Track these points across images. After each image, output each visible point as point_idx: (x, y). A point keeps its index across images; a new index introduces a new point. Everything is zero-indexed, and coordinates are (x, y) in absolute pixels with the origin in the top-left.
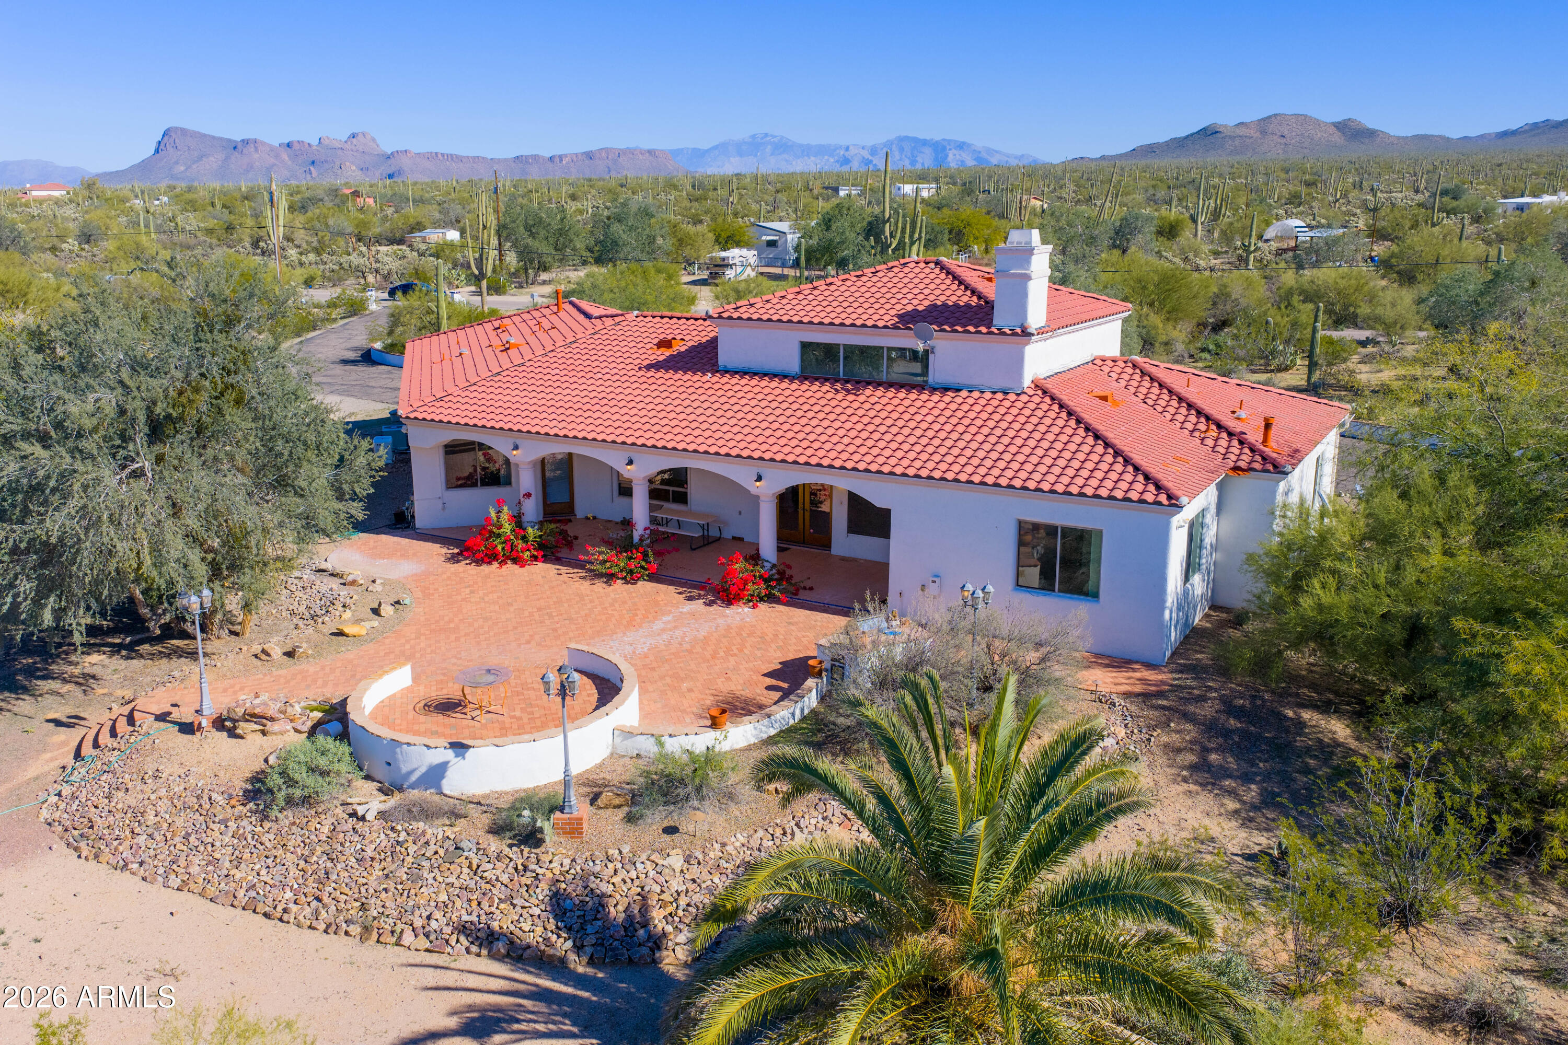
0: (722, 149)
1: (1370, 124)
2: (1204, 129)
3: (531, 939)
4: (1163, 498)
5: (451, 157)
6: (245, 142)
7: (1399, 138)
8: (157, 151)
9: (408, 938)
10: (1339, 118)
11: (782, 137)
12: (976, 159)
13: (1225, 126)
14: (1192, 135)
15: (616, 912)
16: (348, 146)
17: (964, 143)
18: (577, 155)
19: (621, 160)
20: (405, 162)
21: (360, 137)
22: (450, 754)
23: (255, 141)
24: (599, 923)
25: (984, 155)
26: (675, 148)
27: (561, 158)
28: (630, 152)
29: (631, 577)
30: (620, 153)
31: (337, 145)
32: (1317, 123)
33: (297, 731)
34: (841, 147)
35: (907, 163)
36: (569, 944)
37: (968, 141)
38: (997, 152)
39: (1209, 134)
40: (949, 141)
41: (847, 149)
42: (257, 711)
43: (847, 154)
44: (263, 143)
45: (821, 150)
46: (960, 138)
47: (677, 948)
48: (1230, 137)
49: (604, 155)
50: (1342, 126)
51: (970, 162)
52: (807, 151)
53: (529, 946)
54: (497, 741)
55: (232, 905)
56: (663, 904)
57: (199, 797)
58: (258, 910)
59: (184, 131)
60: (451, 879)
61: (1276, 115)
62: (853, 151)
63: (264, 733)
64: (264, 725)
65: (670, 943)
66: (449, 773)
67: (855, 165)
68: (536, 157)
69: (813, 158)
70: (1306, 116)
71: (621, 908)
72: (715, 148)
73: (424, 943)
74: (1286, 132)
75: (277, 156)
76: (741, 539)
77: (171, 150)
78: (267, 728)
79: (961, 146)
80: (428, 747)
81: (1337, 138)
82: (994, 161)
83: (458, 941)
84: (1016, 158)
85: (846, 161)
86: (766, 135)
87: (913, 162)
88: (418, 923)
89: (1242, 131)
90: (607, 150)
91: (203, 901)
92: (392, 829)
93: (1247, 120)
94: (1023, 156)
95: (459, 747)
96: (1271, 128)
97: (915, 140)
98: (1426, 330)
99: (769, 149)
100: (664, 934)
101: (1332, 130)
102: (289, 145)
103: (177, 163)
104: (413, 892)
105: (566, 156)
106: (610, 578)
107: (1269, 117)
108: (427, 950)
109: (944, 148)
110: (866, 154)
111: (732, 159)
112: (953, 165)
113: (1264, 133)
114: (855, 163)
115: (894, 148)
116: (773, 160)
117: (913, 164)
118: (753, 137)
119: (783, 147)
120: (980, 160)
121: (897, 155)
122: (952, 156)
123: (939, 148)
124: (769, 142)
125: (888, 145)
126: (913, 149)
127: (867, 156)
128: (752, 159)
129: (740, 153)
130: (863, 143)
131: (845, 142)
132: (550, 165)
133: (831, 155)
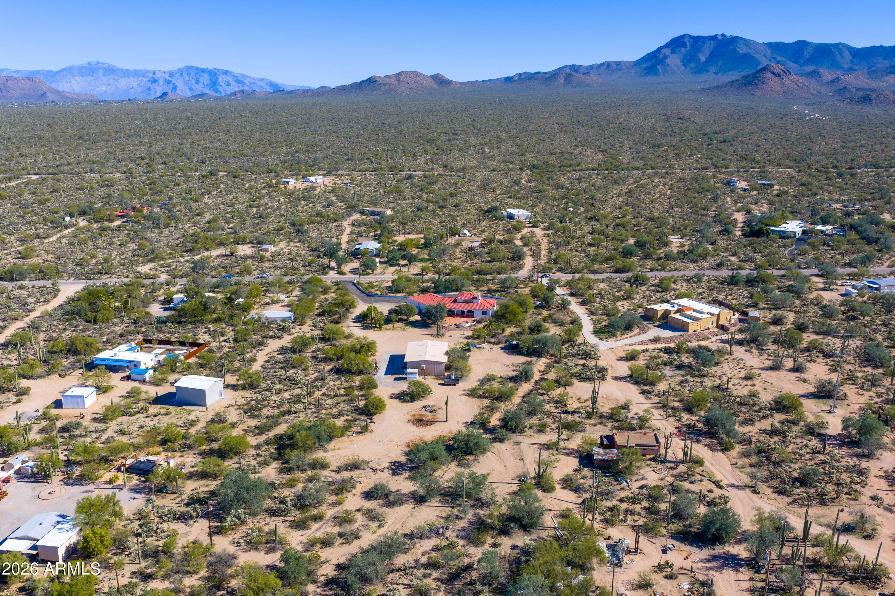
0: (68, 71)
2: (369, 79)
7: (462, 83)
10: (433, 74)
11: (109, 65)
12: (236, 81)
17: (227, 71)
32: (423, 76)
34: (149, 71)
37: (230, 70)
39: (371, 81)
40: (218, 70)
41: (154, 73)
43: (154, 76)
46: (225, 69)
48: (383, 84)
50: (436, 78)
52: (126, 73)
61: (403, 72)
62: (158, 75)
69: (132, 78)
70: (417, 72)
72: (63, 70)
74: (409, 81)
79: (226, 73)
81: (433, 84)
86: (98, 63)
89: (387, 80)
93: (390, 74)
96: (402, 78)
97: (197, 69)
99: (101, 71)
101: (431, 80)
107: (400, 73)
109: (216, 74)
110: (166, 76)
111: (76, 78)
113: (398, 81)
114: (161, 82)
115: (184, 73)
116: (105, 79)
117: (197, 82)
118: (89, 64)
119: (110, 70)
120: (238, 81)
121: (186, 77)
122: (221, 79)
123: (213, 74)
124: (101, 68)
125: (181, 72)
126: (196, 74)
127: (168, 78)
128: (89, 78)
129: (81, 74)
130: (164, 70)
131: (151, 68)
133: (144, 76)
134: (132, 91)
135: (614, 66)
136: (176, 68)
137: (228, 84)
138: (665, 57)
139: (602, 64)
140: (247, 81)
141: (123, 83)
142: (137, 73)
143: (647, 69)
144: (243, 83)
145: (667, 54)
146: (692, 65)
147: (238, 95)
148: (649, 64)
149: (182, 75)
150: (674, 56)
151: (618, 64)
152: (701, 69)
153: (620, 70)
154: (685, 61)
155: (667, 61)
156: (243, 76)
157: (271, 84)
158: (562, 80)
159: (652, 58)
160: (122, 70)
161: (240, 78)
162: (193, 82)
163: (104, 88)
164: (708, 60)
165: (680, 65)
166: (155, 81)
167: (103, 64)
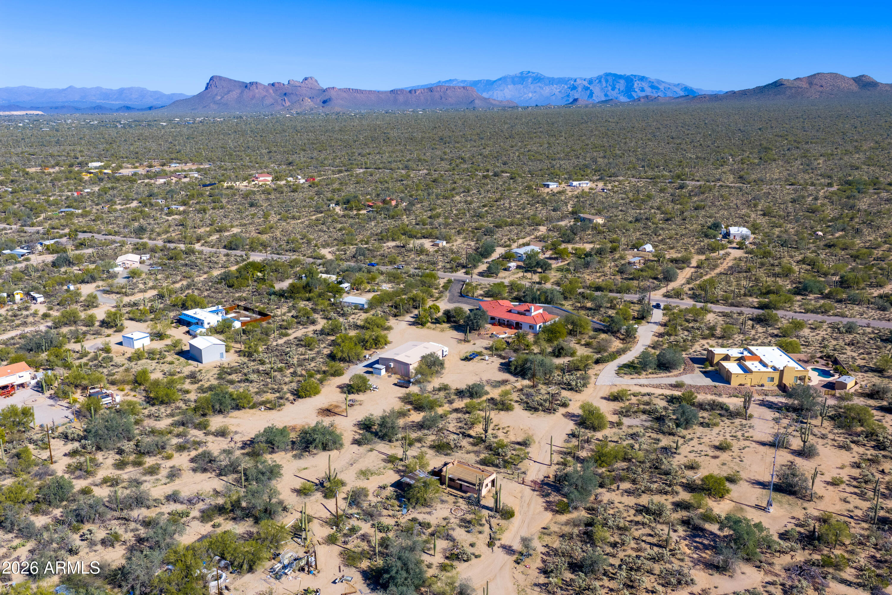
0: (503, 80)
1: (875, 79)
2: (775, 82)
5: (357, 91)
6: (251, 84)
8: (206, 88)
10: (856, 75)
11: (538, 74)
13: (788, 80)
14: (768, 85)
16: (303, 85)
17: (644, 77)
19: (448, 92)
20: (333, 94)
21: (309, 79)
23: (256, 83)
26: (476, 80)
30: (448, 88)
31: (298, 84)
32: (843, 78)
34: (571, 79)
37: (646, 76)
38: (663, 82)
39: (777, 85)
40: (635, 76)
41: (575, 80)
43: (575, 83)
44: (260, 84)
46: (642, 75)
48: (790, 87)
49: (439, 89)
50: (858, 80)
51: (647, 88)
52: (552, 81)
59: (220, 78)
61: (819, 73)
62: (579, 82)
68: (402, 91)
69: (555, 86)
70: (837, 74)
72: (500, 79)
74: (824, 84)
75: (267, 91)
77: (214, 88)
79: (642, 79)
81: (854, 87)
86: (529, 72)
89: (797, 84)
93: (801, 76)
96: (815, 81)
97: (615, 75)
99: (530, 80)
101: (852, 82)
102: (273, 85)
103: (216, 95)
107: (815, 75)
109: (632, 80)
110: (586, 83)
111: (509, 86)
112: (637, 90)
113: (811, 84)
114: (580, 89)
115: (603, 80)
116: (532, 87)
117: (613, 89)
118: (522, 73)
119: (538, 79)
120: (653, 87)
121: (604, 84)
122: (637, 85)
123: (629, 80)
124: (531, 77)
125: (599, 78)
126: (614, 80)
127: (587, 85)
128: (520, 86)
129: (514, 83)
130: (584, 77)
131: (574, 76)
132: (409, 95)
133: (566, 84)
134: (554, 97)
136: (596, 75)
137: (643, 90)
140: (662, 87)
141: (547, 91)
142: (561, 81)
144: (657, 88)
147: (642, 100)
149: (600, 81)
156: (659, 82)
157: (686, 89)
160: (548, 78)
161: (656, 84)
162: (610, 88)
163: (530, 95)
166: (574, 88)
167: (533, 73)
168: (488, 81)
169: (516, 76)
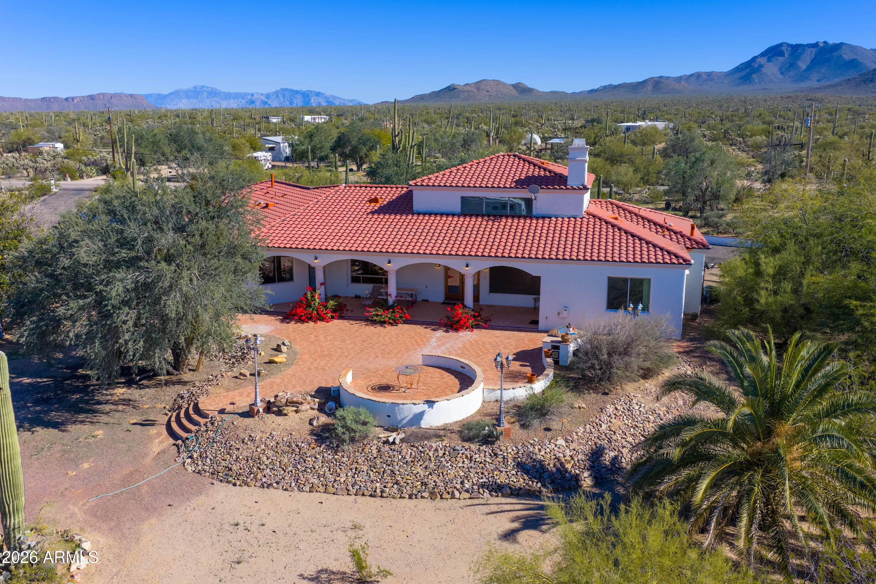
0: (176, 94)
1: (530, 86)
2: (449, 87)
3: (518, 485)
4: (681, 261)
7: (543, 92)
9: (457, 494)
10: (514, 83)
11: (213, 88)
12: (327, 102)
13: (459, 85)
14: (442, 90)
15: (551, 467)
17: (319, 93)
18: (83, 97)
19: (113, 100)
22: (426, 407)
24: (547, 473)
25: (331, 99)
26: (146, 93)
27: (73, 99)
28: (119, 96)
29: (394, 322)
30: (112, 96)
32: (504, 84)
33: (312, 409)
34: (248, 94)
35: (288, 103)
36: (539, 485)
37: (322, 91)
38: (338, 98)
39: (451, 89)
40: (311, 92)
41: (252, 95)
42: (294, 399)
43: (252, 98)
45: (237, 96)
46: (317, 90)
47: (586, 479)
48: (462, 91)
49: (101, 97)
50: (518, 87)
51: (324, 104)
52: (228, 96)
53: (520, 489)
54: (447, 397)
55: (348, 494)
56: (569, 462)
57: (289, 446)
58: (366, 494)
60: (460, 465)
61: (484, 80)
62: (256, 96)
63: (297, 412)
64: (298, 407)
65: (583, 478)
66: (425, 417)
67: (258, 105)
68: (56, 99)
69: (232, 100)
70: (498, 81)
71: (552, 465)
72: (172, 93)
73: (467, 495)
74: (489, 89)
76: (427, 301)
78: (300, 408)
79: (318, 94)
80: (415, 404)
81: (514, 92)
82: (337, 103)
83: (484, 491)
84: (349, 101)
85: (252, 102)
86: (203, 87)
87: (291, 103)
88: (458, 486)
89: (467, 88)
90: (103, 94)
91: (329, 495)
92: (413, 446)
93: (470, 82)
94: (352, 100)
95: (430, 403)
96: (482, 87)
97: (292, 91)
98: (641, 187)
99: (205, 94)
100: (577, 475)
101: (511, 88)
104: (445, 473)
105: (76, 97)
106: (382, 323)
107: (481, 81)
108: (470, 498)
109: (308, 96)
110: (263, 98)
111: (183, 101)
112: (314, 105)
113: (478, 89)
114: (258, 103)
115: (280, 95)
116: (207, 101)
118: (195, 87)
119: (213, 93)
121: (281, 98)
122: (313, 100)
123: (306, 96)
124: (205, 91)
125: (277, 94)
126: (291, 96)
127: (265, 99)
128: (195, 100)
129: (188, 97)
130: (262, 92)
131: (250, 91)
132: (66, 103)
133: (243, 99)
135: (705, 77)
136: (273, 90)
138: (761, 66)
139: (691, 75)
141: (224, 105)
143: (742, 78)
144: (333, 103)
145: (762, 63)
146: (791, 74)
148: (743, 73)
149: (277, 96)
150: (771, 64)
151: (709, 75)
152: (802, 77)
153: (712, 80)
154: (783, 70)
155: (764, 70)
156: (334, 97)
158: (650, 88)
159: (746, 68)
160: (224, 93)
164: (809, 68)
165: (778, 73)
167: (208, 88)
168: (159, 95)
169: (189, 90)
